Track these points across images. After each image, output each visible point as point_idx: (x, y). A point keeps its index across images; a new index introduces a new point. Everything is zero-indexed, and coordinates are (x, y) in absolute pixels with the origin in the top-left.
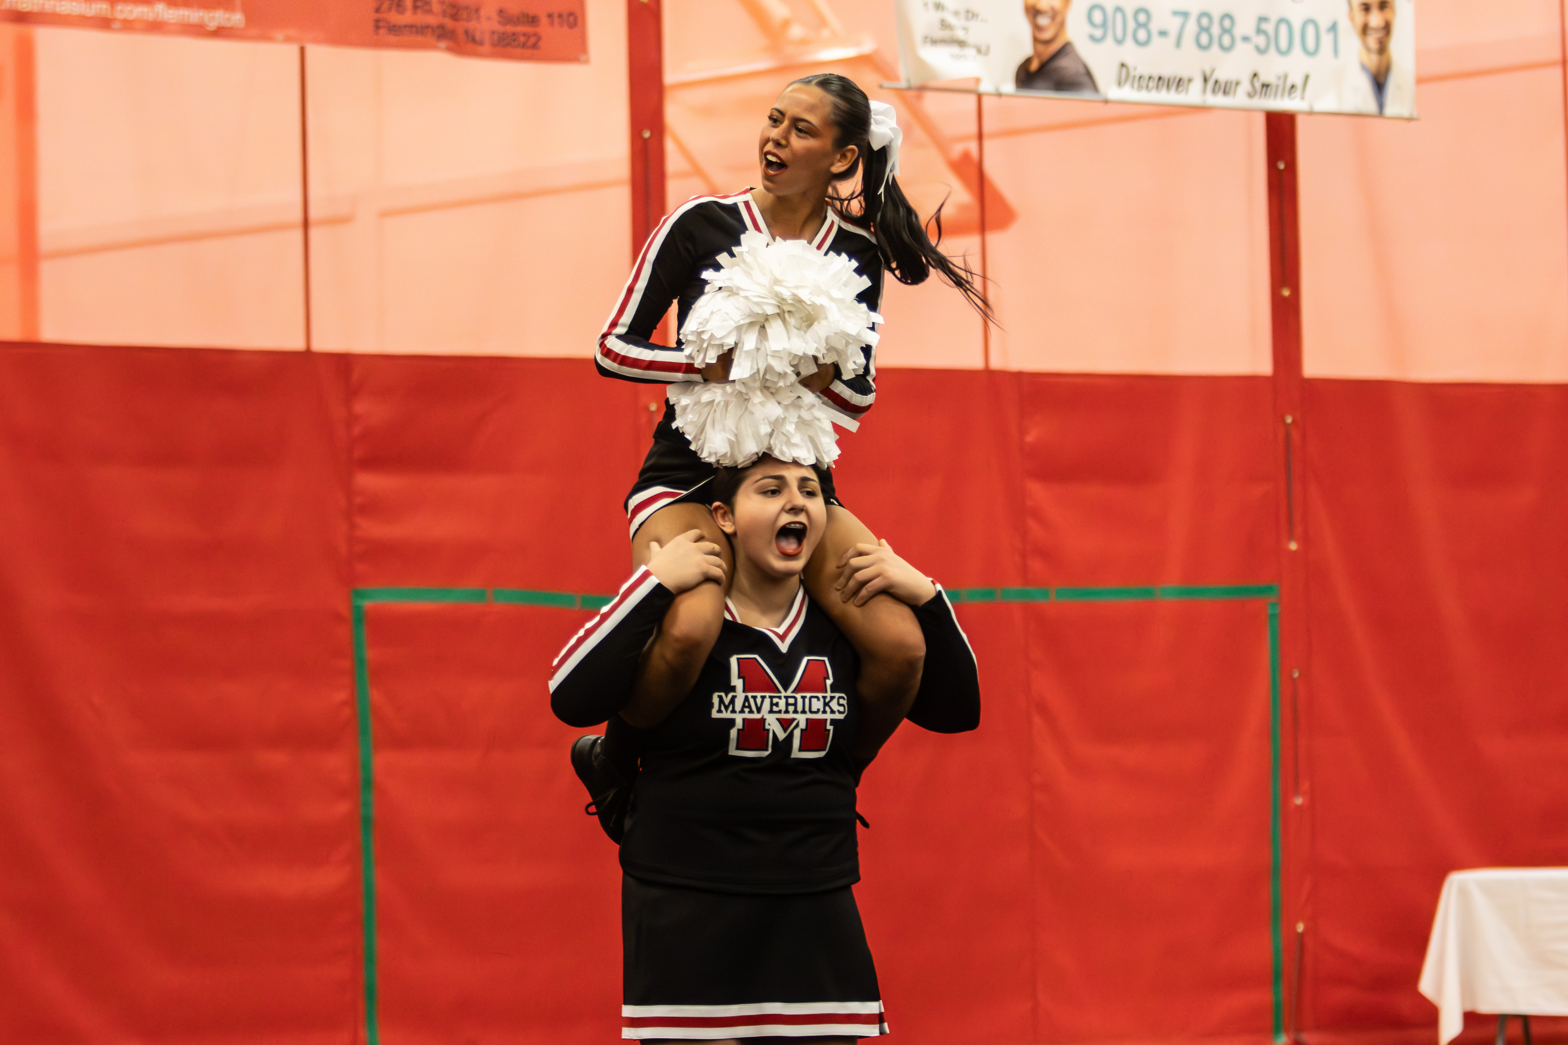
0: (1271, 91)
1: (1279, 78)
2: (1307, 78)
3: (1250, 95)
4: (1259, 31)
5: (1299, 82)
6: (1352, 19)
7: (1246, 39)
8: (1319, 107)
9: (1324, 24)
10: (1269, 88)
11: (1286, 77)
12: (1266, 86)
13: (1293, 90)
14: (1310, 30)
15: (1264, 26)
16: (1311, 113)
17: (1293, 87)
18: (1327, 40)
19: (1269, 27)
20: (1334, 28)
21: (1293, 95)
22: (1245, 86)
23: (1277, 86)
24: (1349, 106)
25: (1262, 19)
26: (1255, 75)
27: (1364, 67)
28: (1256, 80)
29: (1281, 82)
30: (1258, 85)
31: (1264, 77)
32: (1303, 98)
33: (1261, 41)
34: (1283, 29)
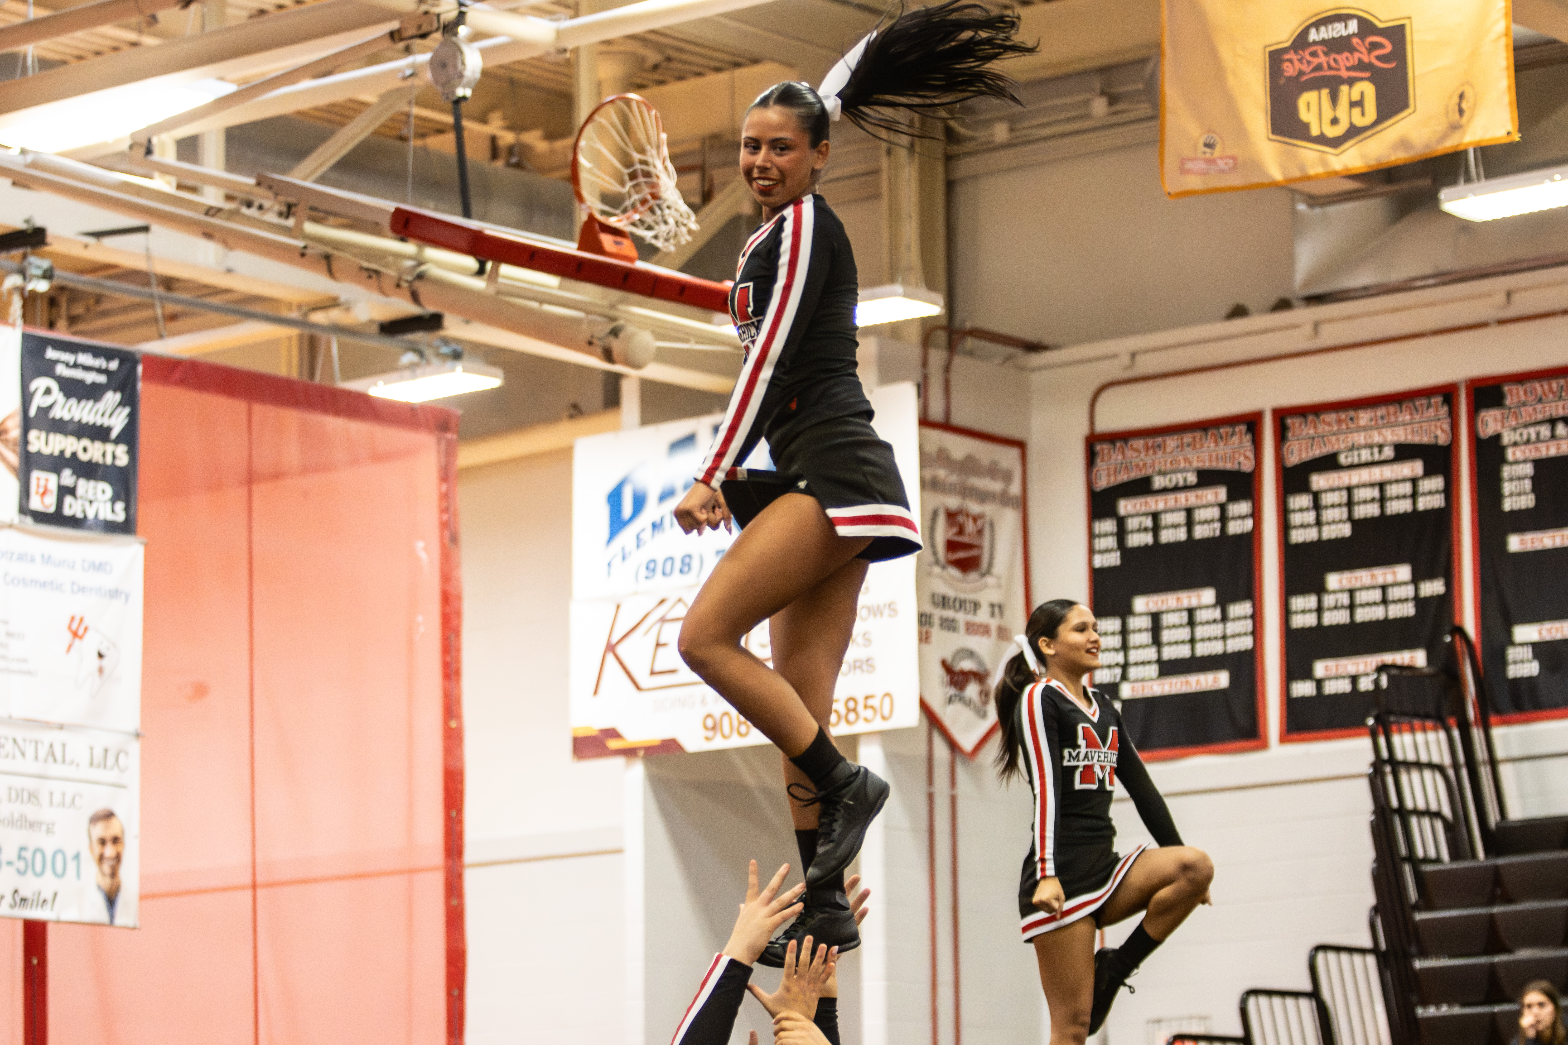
0: (28, 903)
1: (34, 894)
2: (56, 895)
3: (12, 906)
4: (20, 857)
5: (50, 898)
6: (92, 850)
7: (10, 863)
8: (64, 917)
9: (70, 854)
10: (26, 902)
11: (40, 894)
12: (24, 900)
13: (45, 903)
14: (59, 859)
15: (24, 854)
16: (58, 922)
17: (44, 901)
18: (72, 866)
19: (28, 855)
20: (77, 857)
21: (45, 908)
22: (8, 900)
23: (33, 901)
24: (87, 917)
25: (23, 849)
26: (16, 891)
27: (99, 887)
28: (16, 895)
29: (36, 898)
30: (18, 900)
31: (23, 893)
32: (52, 909)
33: (21, 865)
34: (39, 857)
